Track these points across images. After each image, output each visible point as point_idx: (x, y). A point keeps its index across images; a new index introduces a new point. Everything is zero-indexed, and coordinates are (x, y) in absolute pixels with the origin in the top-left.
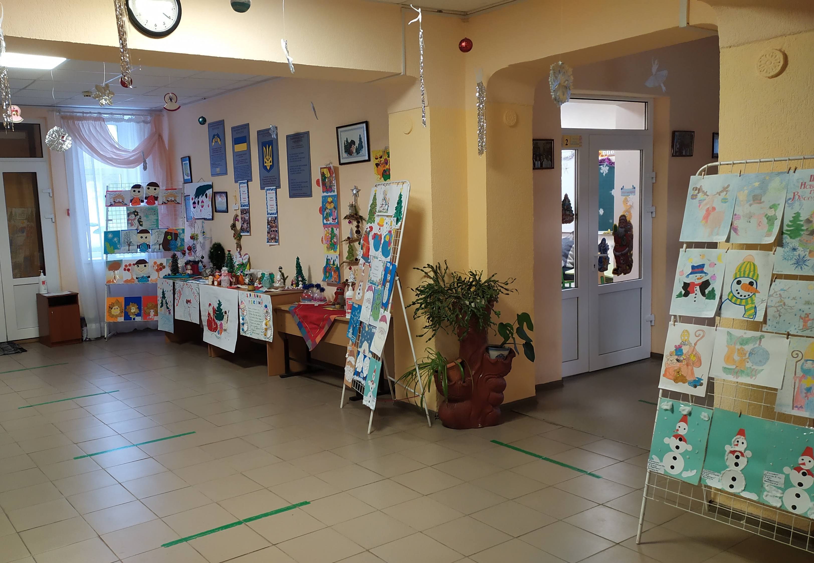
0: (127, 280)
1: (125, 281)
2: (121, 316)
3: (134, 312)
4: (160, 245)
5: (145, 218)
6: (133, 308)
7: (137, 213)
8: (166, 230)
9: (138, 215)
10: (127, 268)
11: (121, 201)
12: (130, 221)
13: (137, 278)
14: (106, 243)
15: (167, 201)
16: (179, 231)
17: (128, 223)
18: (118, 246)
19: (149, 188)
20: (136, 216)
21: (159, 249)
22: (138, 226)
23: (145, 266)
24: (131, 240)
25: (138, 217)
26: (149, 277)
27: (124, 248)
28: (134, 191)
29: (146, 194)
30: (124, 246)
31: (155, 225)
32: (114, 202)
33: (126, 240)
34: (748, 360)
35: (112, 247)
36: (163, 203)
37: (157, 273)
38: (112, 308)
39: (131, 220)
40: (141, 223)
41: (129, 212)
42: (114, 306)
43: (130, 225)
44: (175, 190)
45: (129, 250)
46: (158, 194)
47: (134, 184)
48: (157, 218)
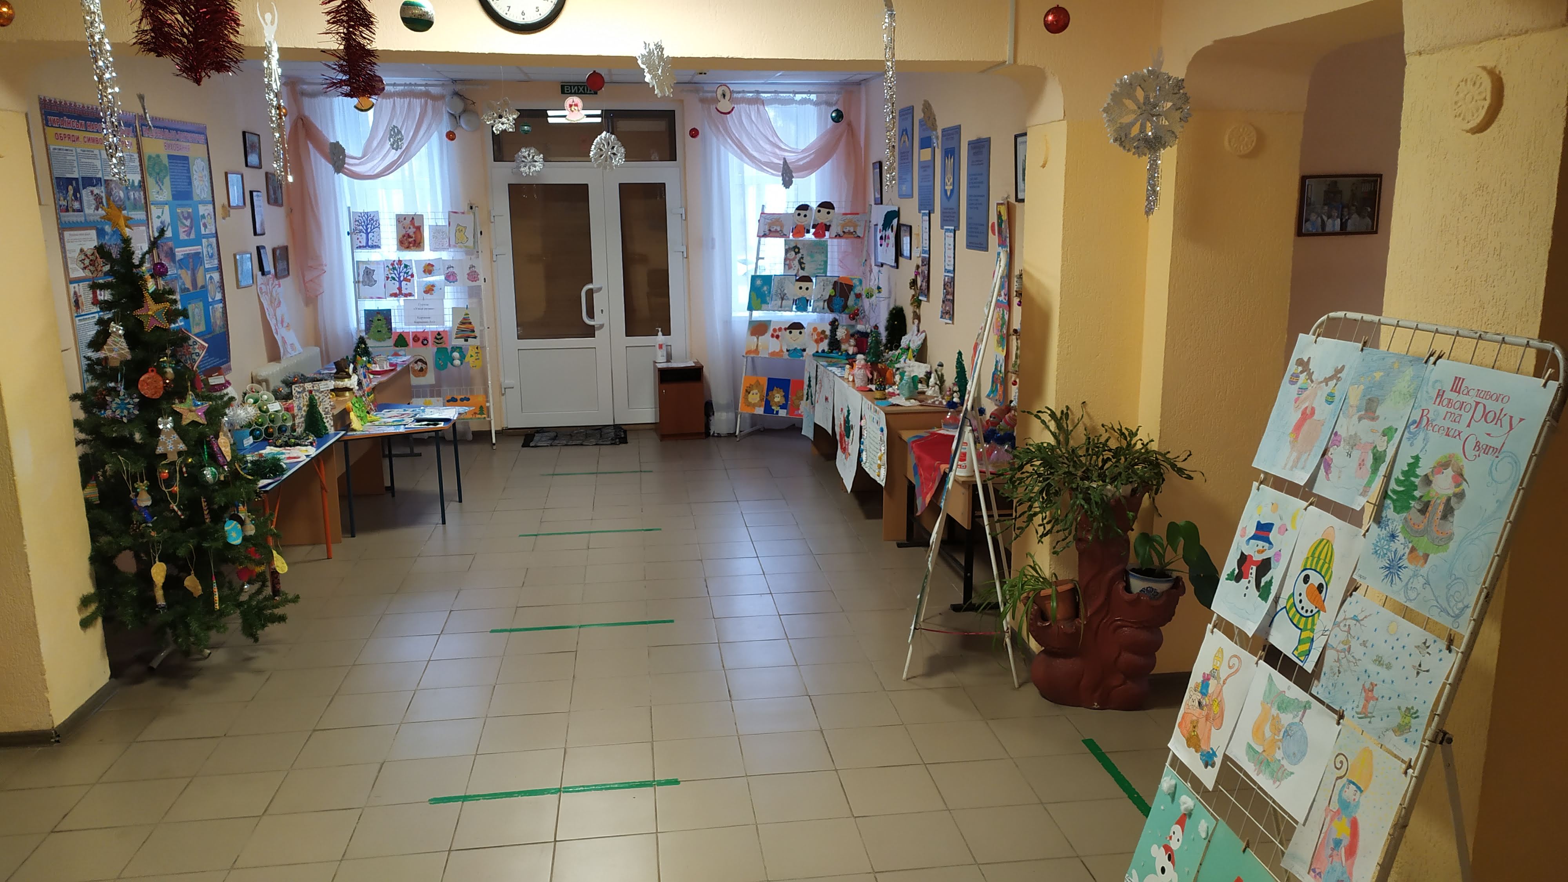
0: (774, 352)
1: (772, 353)
2: (760, 406)
3: (779, 402)
4: (825, 301)
5: (809, 258)
6: (777, 395)
7: (799, 249)
8: (836, 279)
9: (799, 252)
10: (775, 334)
11: (779, 230)
12: (788, 262)
13: (788, 351)
14: (752, 293)
15: (844, 232)
16: (854, 281)
17: (785, 264)
18: (768, 298)
19: (819, 211)
20: (796, 253)
21: (823, 308)
22: (798, 270)
23: (801, 333)
24: (785, 291)
25: (799, 255)
26: (804, 350)
27: (776, 302)
28: (799, 215)
29: (815, 220)
30: (776, 300)
31: (821, 269)
32: (770, 230)
33: (779, 291)
34: (1280, 744)
35: (759, 300)
36: (836, 236)
37: (815, 344)
38: (749, 393)
39: (790, 260)
40: (803, 266)
41: (787, 247)
42: (753, 390)
43: (787, 267)
44: (856, 216)
45: (781, 307)
46: (830, 221)
47: (801, 204)
48: (825, 259)
